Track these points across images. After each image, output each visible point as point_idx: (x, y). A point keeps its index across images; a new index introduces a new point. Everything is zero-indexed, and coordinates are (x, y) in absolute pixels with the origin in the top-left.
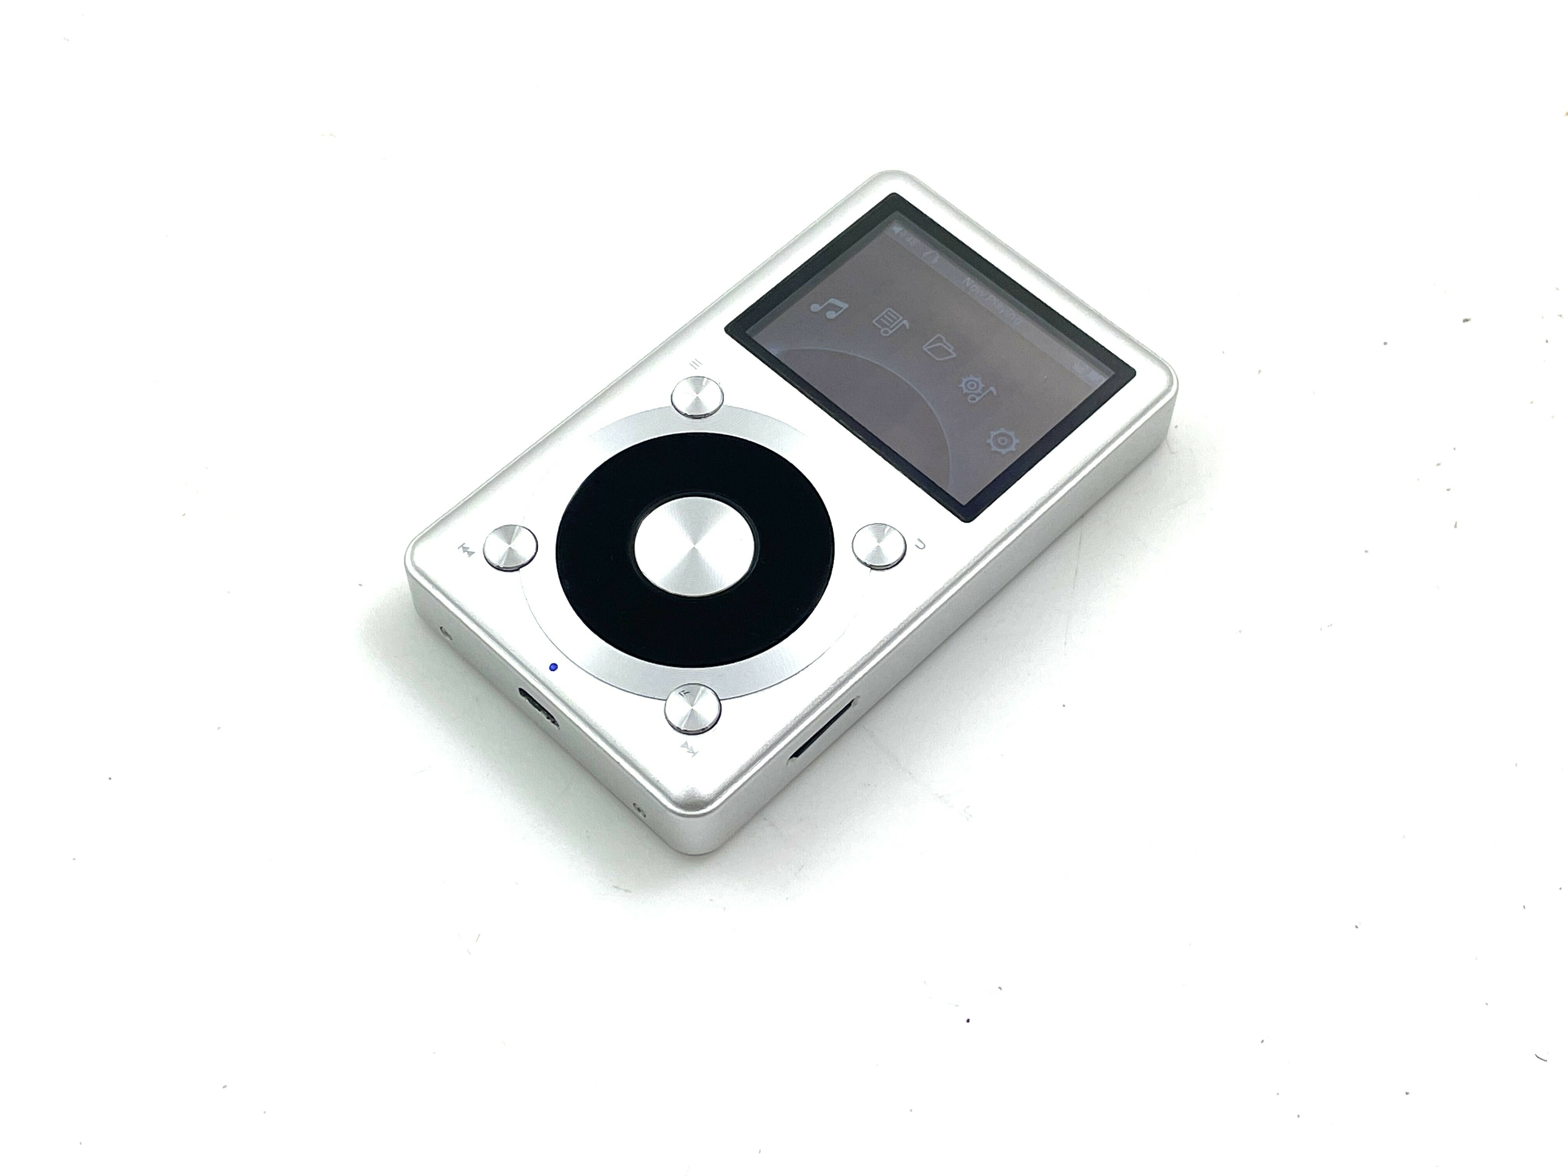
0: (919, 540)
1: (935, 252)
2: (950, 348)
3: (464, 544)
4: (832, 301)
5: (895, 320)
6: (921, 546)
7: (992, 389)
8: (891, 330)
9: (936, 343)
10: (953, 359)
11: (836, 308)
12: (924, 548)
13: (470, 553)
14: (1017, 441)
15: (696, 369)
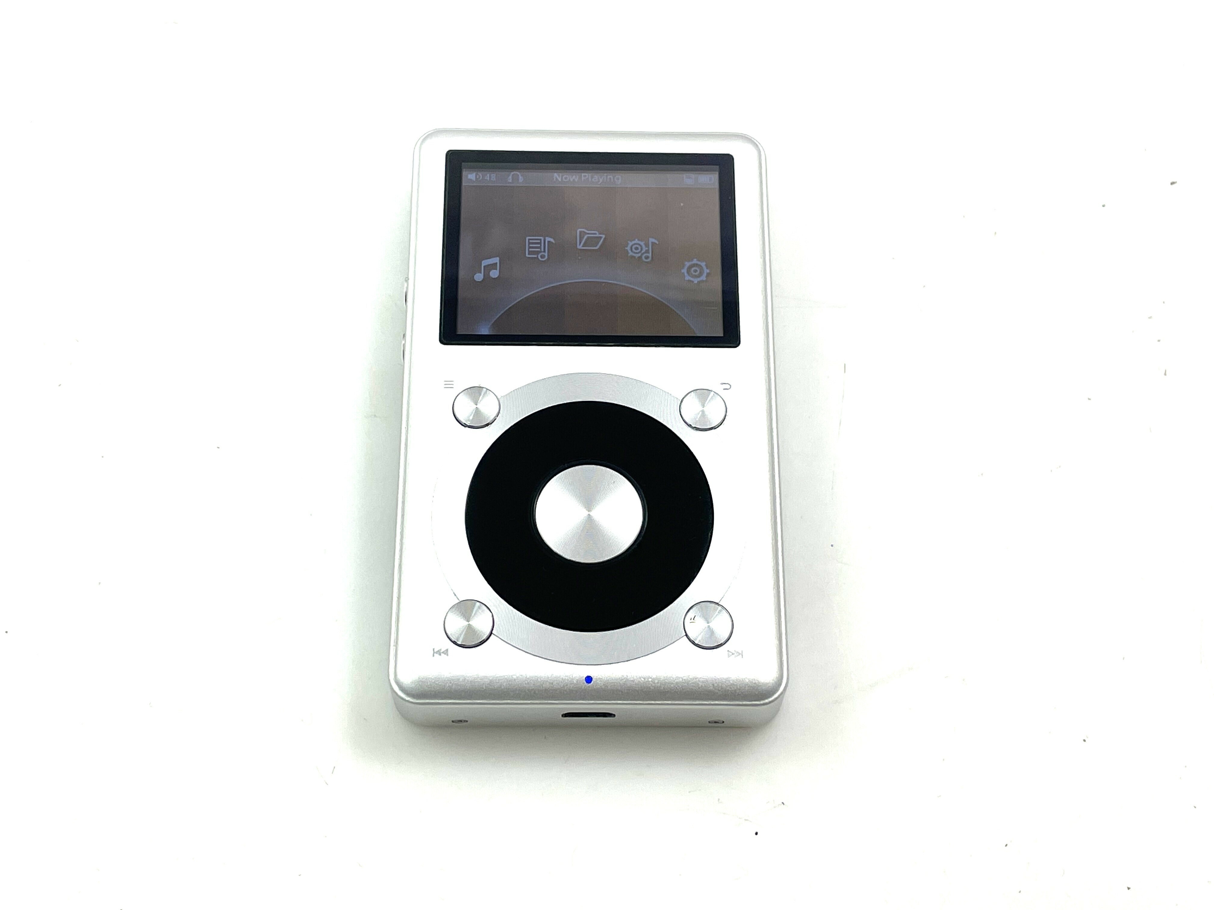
0: (722, 384)
1: (515, 172)
2: (595, 234)
3: (434, 649)
4: (485, 263)
5: (540, 243)
6: (727, 386)
7: (651, 240)
8: (544, 251)
9: (583, 238)
10: (605, 238)
11: (493, 266)
12: (730, 388)
13: (445, 652)
14: (704, 263)
15: (453, 388)
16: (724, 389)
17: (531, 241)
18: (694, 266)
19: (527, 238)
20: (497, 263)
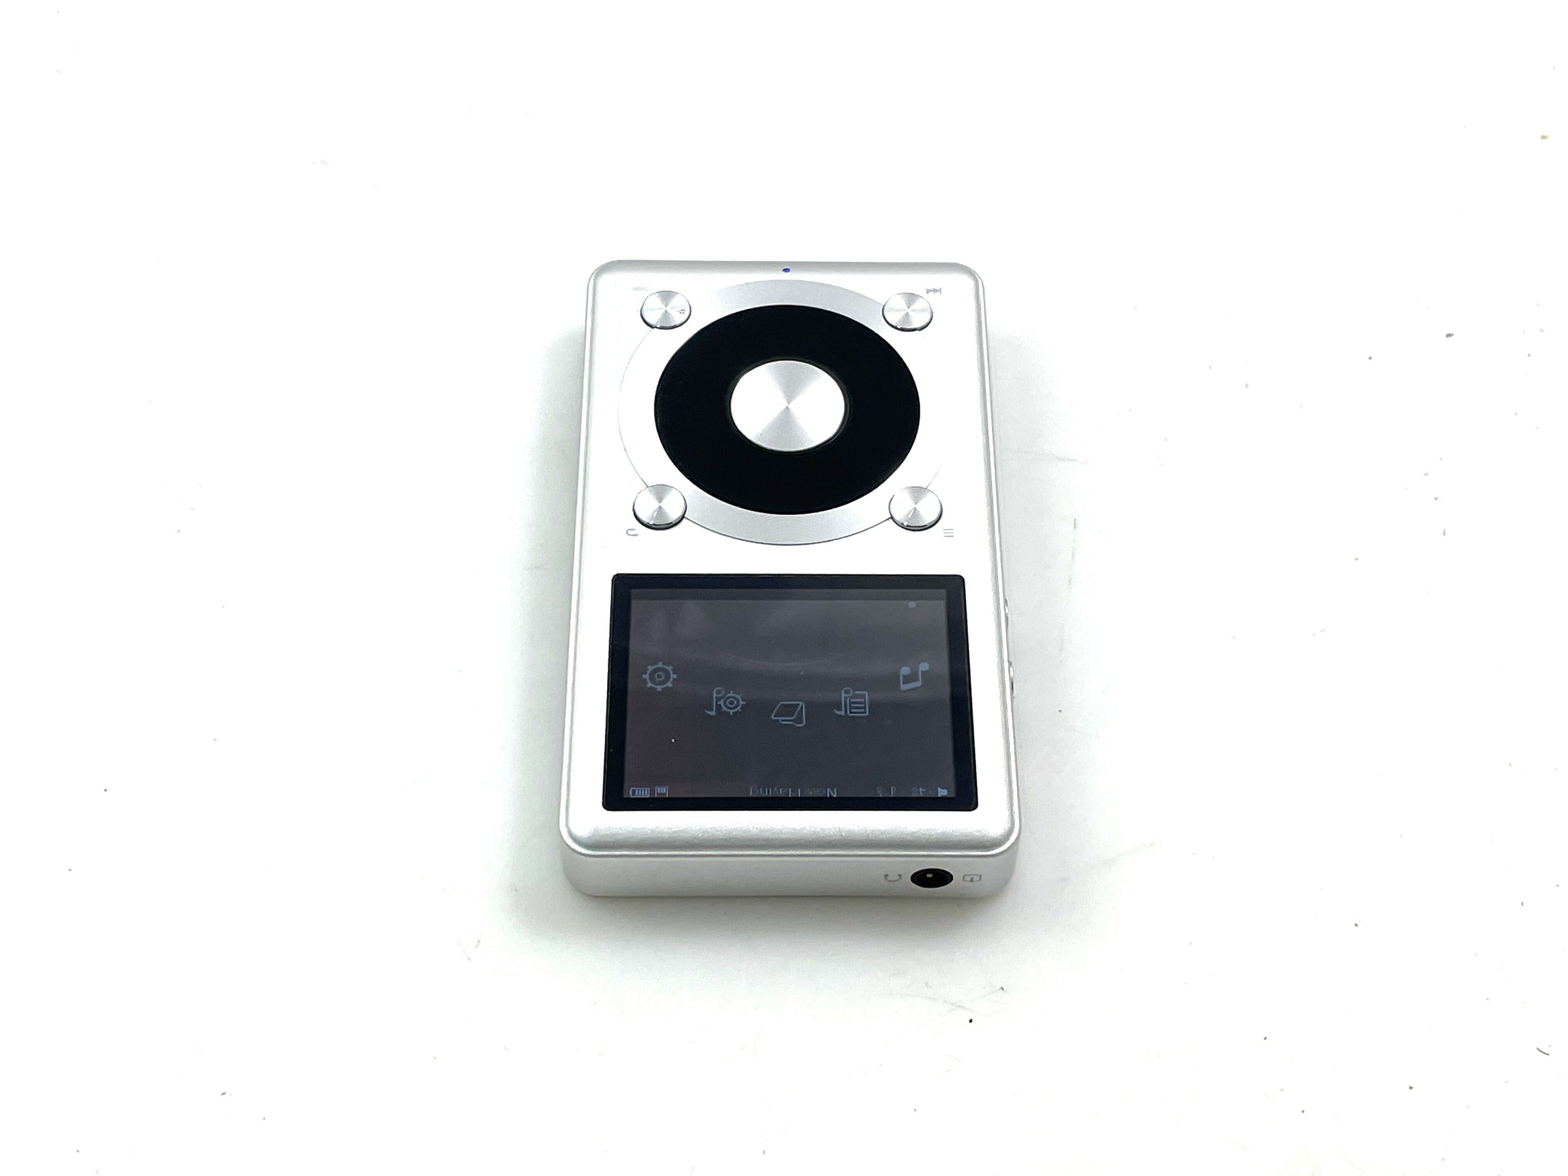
0: (636, 535)
4: (918, 683)
11: (908, 679)
12: (628, 530)
13: (927, 291)
16: (634, 530)
17: (863, 710)
18: (661, 682)
19: (868, 713)
20: (903, 684)
